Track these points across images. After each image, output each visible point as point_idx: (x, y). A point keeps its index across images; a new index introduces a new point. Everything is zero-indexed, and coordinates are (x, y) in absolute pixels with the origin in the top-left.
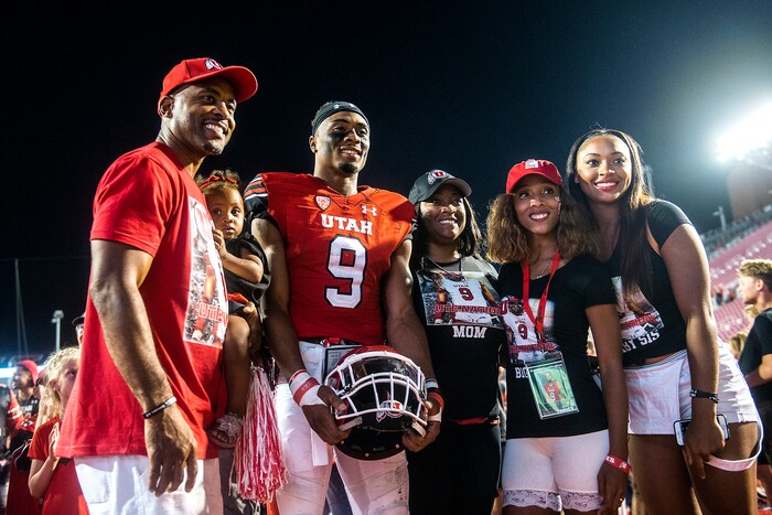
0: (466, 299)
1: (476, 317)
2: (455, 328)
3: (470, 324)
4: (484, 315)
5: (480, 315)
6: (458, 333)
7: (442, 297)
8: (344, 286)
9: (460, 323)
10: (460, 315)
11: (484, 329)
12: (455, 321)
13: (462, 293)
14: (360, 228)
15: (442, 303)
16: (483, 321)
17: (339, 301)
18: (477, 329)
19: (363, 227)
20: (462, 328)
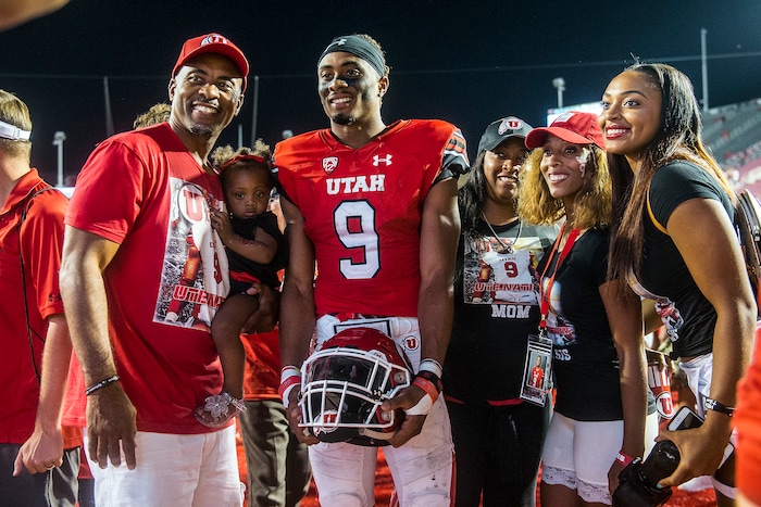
0: (510, 275)
1: (518, 296)
2: (495, 307)
3: (512, 303)
4: (528, 293)
5: (523, 293)
6: (497, 312)
7: (484, 273)
8: (358, 256)
9: (500, 302)
10: (500, 294)
11: (528, 308)
12: (495, 300)
13: (507, 269)
14: (369, 185)
15: (483, 281)
16: (526, 299)
17: (353, 273)
18: (520, 307)
19: (373, 182)
20: (503, 307)
